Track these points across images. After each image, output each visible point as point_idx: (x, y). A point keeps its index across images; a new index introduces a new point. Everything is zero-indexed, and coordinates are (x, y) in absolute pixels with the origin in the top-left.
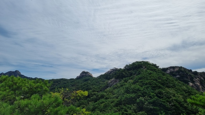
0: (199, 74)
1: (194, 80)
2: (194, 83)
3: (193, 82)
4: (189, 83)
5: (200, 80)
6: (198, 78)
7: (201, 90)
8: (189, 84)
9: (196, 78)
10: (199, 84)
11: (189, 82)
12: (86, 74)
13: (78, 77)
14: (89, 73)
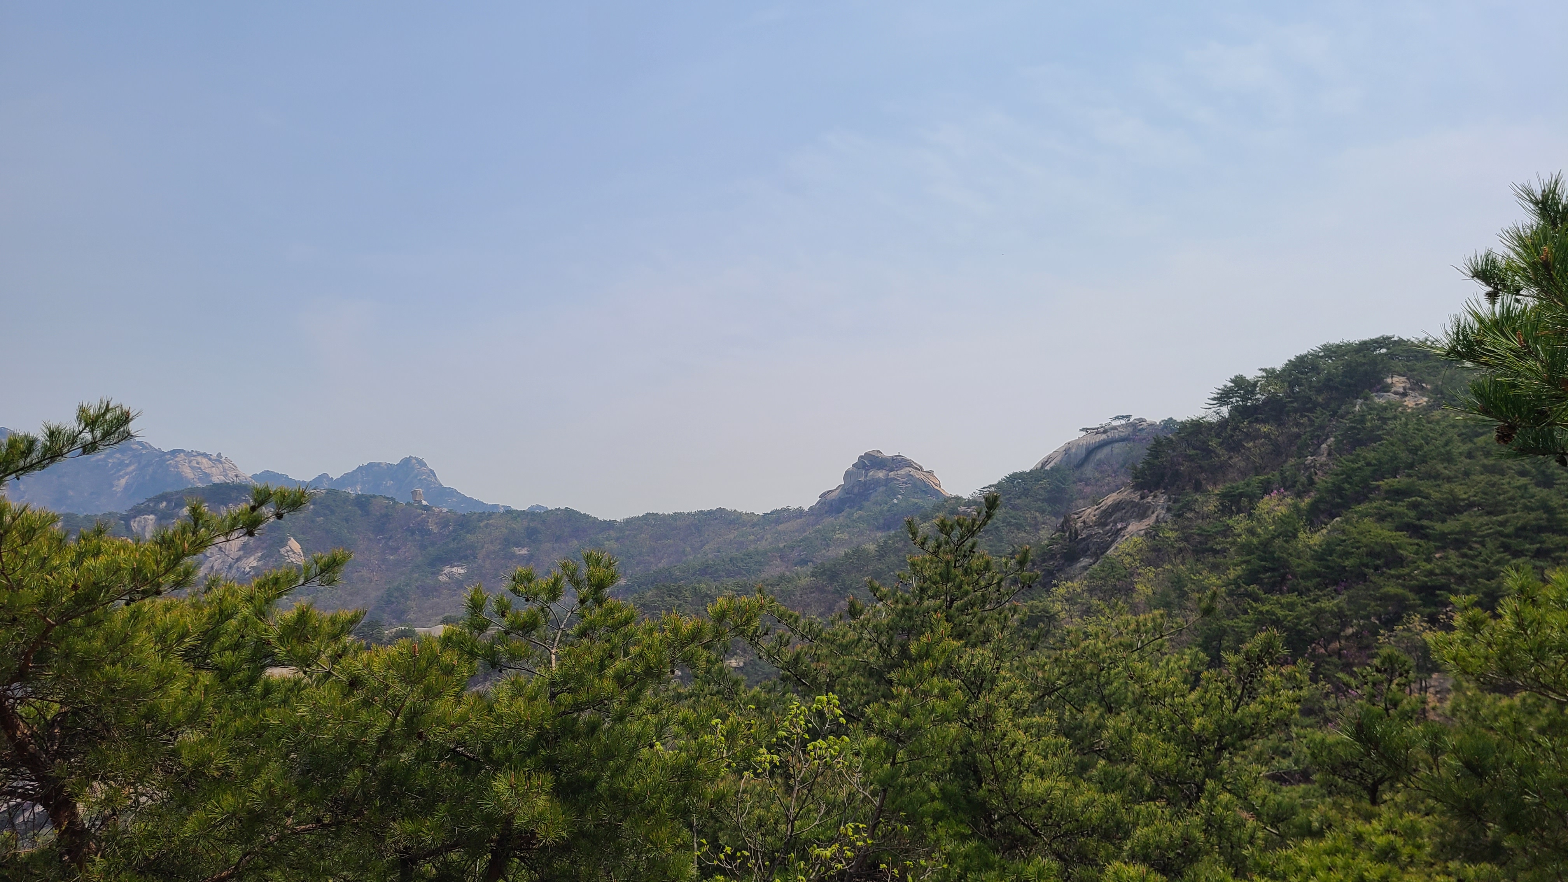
12: (892, 474)
13: (834, 493)
14: (910, 469)
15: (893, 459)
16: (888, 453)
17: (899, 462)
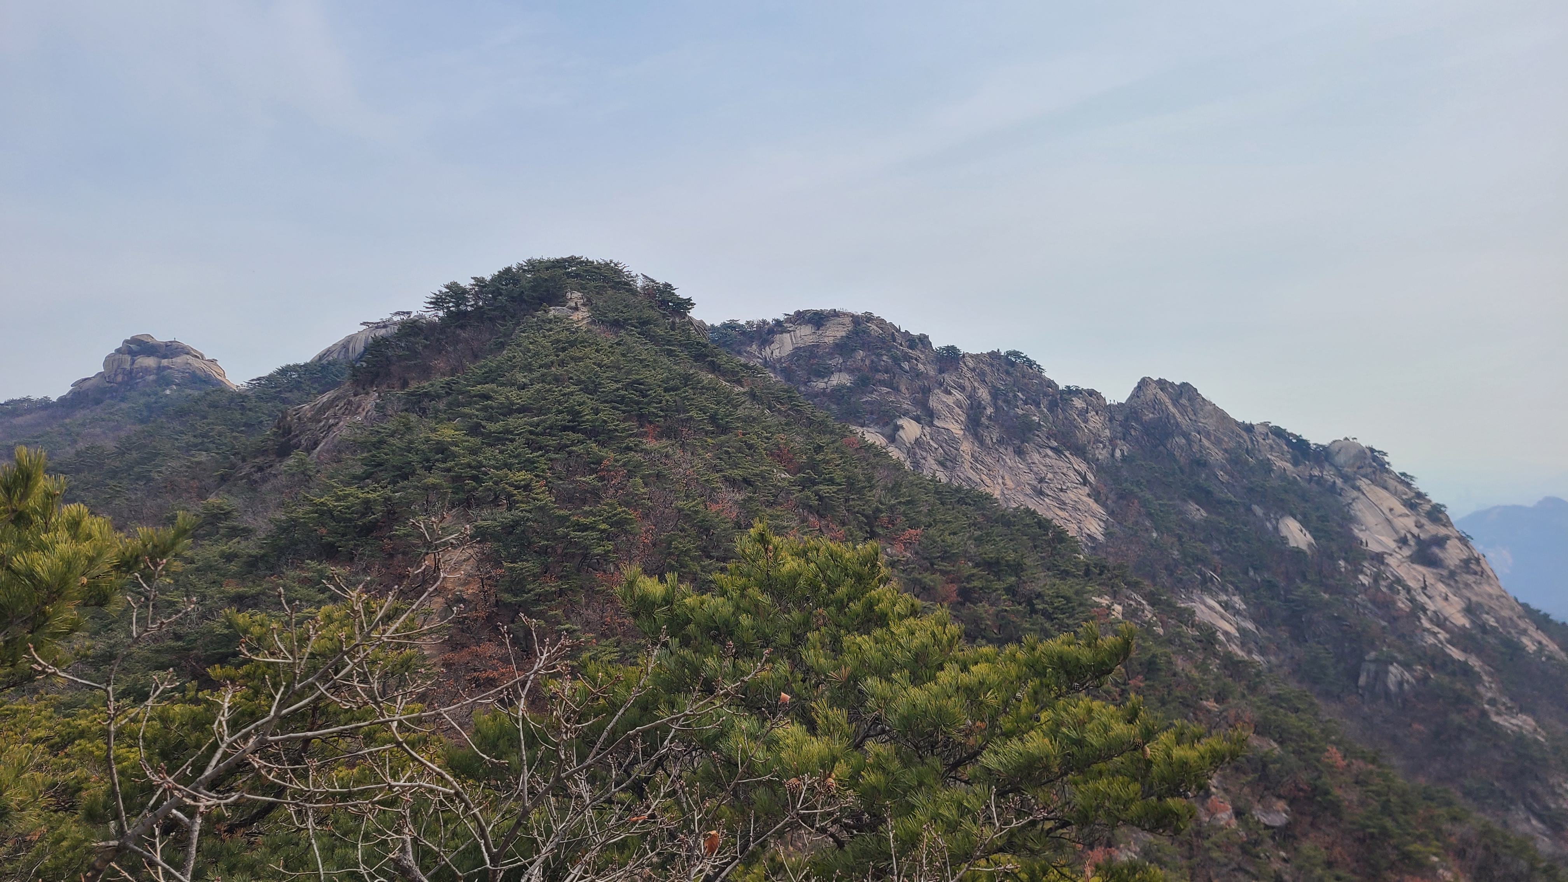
0: (971, 364)
1: (933, 403)
2: (931, 424)
3: (926, 416)
4: (900, 422)
5: (971, 407)
6: (962, 388)
7: (967, 465)
8: (902, 427)
9: (950, 393)
10: (957, 430)
11: (906, 414)
12: (165, 362)
13: (91, 382)
14: (188, 357)
15: (168, 345)
16: (161, 337)
17: (172, 350)
